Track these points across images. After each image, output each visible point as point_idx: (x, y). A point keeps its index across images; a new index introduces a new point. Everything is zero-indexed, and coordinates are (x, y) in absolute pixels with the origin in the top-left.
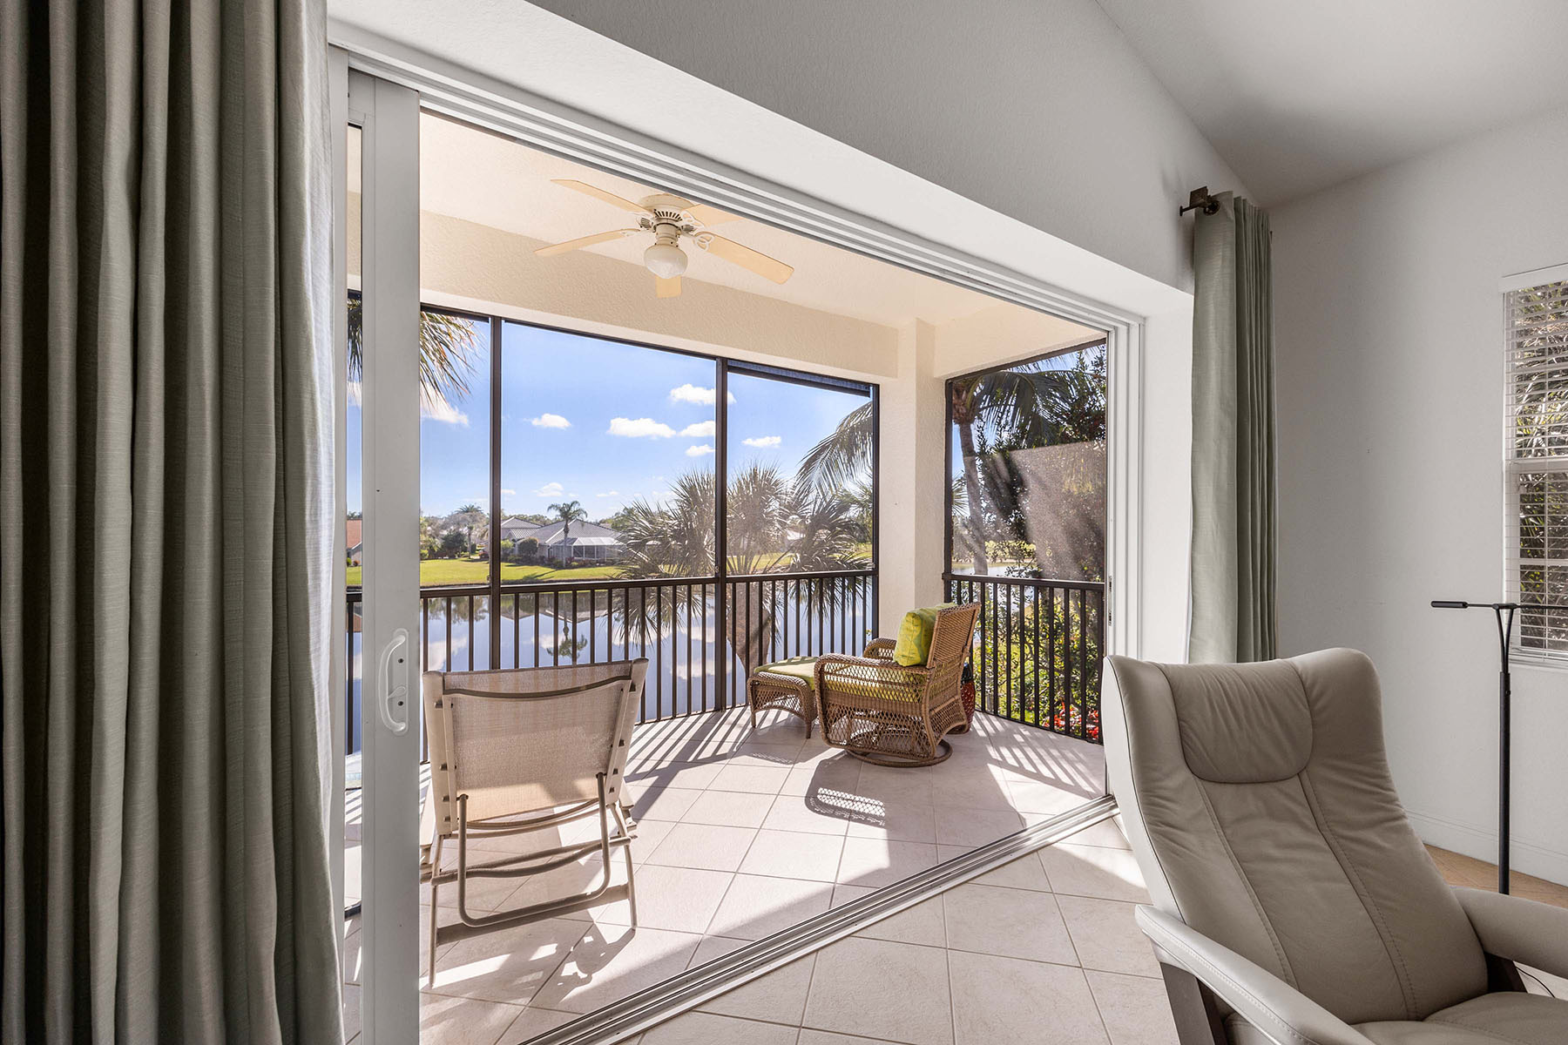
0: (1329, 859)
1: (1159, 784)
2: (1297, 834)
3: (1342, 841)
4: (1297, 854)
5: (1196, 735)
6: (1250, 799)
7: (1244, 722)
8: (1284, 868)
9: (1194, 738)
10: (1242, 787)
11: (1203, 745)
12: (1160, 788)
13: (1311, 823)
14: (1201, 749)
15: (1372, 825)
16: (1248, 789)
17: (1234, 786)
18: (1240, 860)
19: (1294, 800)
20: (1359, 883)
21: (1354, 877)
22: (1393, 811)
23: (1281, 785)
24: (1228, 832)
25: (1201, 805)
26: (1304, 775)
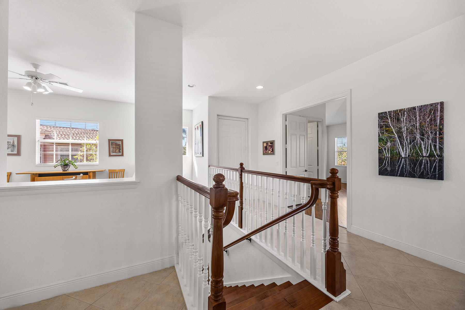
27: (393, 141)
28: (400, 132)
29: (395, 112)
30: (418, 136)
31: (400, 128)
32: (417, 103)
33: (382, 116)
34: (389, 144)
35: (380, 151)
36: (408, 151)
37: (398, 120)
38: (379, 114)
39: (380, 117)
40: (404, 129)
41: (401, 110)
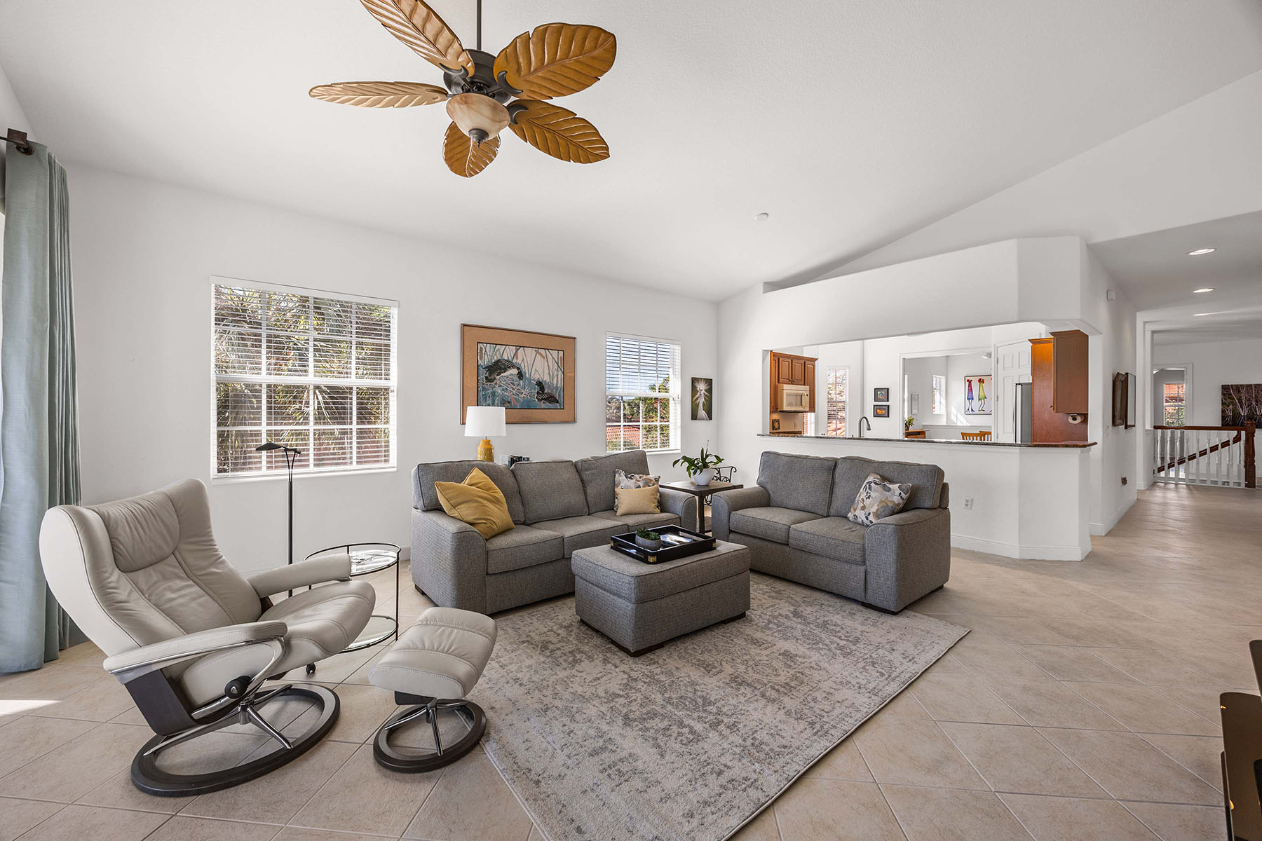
0: (196, 588)
1: (110, 580)
2: (179, 583)
3: (200, 578)
4: (183, 592)
5: (123, 546)
6: (153, 574)
7: (147, 530)
8: (180, 601)
9: (121, 546)
10: (147, 569)
11: (126, 550)
12: (110, 583)
13: (183, 575)
14: (126, 552)
15: (211, 565)
16: (150, 570)
17: (143, 570)
18: (157, 606)
19: (174, 567)
20: (212, 594)
21: (209, 592)
22: (217, 555)
23: (166, 561)
24: (147, 595)
25: (129, 587)
26: (177, 553)
27: (1235, 405)
28: (1240, 400)
29: (1237, 386)
30: (1254, 403)
31: (1241, 397)
32: (1253, 382)
33: (1225, 388)
34: (1231, 407)
35: (1223, 411)
36: (1246, 411)
37: (1239, 391)
38: (1222, 386)
39: (1223, 388)
40: (1244, 398)
41: (1241, 385)
